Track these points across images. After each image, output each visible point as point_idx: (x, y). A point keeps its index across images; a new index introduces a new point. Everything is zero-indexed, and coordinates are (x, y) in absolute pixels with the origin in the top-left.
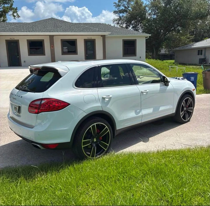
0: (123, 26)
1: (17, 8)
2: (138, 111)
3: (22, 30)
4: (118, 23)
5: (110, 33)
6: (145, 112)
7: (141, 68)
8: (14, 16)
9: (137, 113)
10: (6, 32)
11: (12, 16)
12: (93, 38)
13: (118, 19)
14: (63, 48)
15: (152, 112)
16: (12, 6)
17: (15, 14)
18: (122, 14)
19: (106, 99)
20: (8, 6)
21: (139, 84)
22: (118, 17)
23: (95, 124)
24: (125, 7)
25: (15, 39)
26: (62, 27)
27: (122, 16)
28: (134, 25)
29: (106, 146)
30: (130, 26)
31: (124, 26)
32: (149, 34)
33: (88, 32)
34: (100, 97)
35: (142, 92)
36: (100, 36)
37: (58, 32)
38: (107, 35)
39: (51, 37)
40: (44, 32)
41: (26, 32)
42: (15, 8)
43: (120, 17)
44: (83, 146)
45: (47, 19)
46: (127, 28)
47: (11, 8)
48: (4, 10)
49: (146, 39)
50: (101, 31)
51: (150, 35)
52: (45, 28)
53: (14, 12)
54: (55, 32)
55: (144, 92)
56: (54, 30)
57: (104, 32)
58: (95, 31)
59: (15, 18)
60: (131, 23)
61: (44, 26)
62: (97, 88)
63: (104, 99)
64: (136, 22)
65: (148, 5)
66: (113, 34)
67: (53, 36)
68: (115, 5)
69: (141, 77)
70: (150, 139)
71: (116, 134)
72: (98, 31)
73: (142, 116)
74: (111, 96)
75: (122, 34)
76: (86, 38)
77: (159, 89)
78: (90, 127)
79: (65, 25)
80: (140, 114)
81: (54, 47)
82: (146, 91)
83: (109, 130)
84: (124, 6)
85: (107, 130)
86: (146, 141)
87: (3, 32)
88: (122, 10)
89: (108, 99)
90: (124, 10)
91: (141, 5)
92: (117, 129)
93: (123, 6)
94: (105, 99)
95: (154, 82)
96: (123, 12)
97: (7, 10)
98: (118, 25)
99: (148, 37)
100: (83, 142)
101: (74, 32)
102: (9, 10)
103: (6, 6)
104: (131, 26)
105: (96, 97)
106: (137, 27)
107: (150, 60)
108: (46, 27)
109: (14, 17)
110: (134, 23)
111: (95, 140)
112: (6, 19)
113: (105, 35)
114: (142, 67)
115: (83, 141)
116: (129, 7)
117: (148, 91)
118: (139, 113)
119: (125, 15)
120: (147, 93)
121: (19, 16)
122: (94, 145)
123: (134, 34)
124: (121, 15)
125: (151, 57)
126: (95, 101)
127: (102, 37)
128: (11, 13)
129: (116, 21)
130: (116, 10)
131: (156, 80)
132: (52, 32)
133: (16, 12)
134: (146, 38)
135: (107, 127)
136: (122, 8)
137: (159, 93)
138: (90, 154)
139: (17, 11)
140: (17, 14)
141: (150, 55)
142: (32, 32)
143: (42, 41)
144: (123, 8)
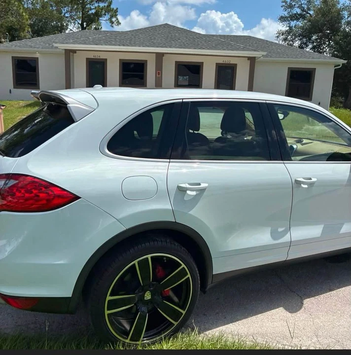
0: (294, 44)
1: (117, 9)
2: (280, 230)
3: (113, 43)
4: (285, 40)
5: (265, 53)
6: (299, 233)
7: (308, 120)
8: (112, 23)
9: (275, 235)
10: (87, 44)
11: (108, 22)
12: (233, 61)
13: (287, 31)
14: (178, 78)
15: (319, 235)
16: (110, 5)
17: (114, 19)
18: (295, 21)
19: (188, 192)
20: (105, 6)
21: (292, 158)
22: (288, 28)
23: (149, 256)
24: (303, 10)
25: (101, 58)
26: (179, 39)
27: (295, 26)
28: (315, 44)
29: (176, 315)
30: (307, 46)
31: (297, 43)
32: (342, 60)
33: (225, 50)
34: (173, 186)
35: (298, 183)
36: (247, 58)
37: (170, 47)
38: (260, 58)
39: (160, 56)
40: (148, 46)
41: (119, 45)
42: (115, 9)
43: (291, 28)
44: (107, 312)
45: (157, 26)
46: (301, 47)
47: (108, 9)
48: (96, 11)
49: (335, 70)
50: (248, 50)
51: (345, 62)
52: (152, 40)
53: (112, 17)
54: (166, 47)
55: (304, 183)
56: (165, 44)
57: (255, 50)
58: (237, 49)
59: (114, 25)
60: (310, 39)
61: (150, 36)
62: (168, 160)
63: (182, 190)
64: (321, 39)
65: (348, 6)
66: (271, 57)
67: (163, 54)
68: (284, 6)
69: (305, 141)
70: (307, 302)
71: (210, 285)
72: (243, 49)
73: (291, 244)
74: (203, 185)
75: (288, 58)
76: (221, 61)
77: (347, 178)
78: (134, 264)
79: (187, 38)
80: (286, 238)
81: (162, 73)
82: (310, 179)
83: (189, 275)
84: (300, 7)
85: (183, 273)
86: (294, 308)
87: (83, 44)
88: (295, 14)
89: (194, 193)
90: (299, 15)
91: (334, 5)
92: (214, 273)
93: (298, 7)
94: (186, 191)
95: (334, 157)
96: (297, 19)
97: (101, 12)
98: (285, 42)
99: (339, 65)
100: (109, 301)
101: (200, 49)
102: (106, 12)
103: (102, 5)
104: (310, 46)
105: (159, 183)
106: (322, 48)
107: (338, 109)
108: (153, 38)
109: (110, 24)
110: (316, 39)
111: (148, 296)
112: (100, 27)
113: (255, 57)
114: (310, 118)
115: (109, 298)
116: (309, 9)
117: (314, 180)
118: (283, 236)
119: (300, 23)
120: (311, 185)
121: (119, 23)
122: (144, 309)
123: (313, 58)
124: (293, 23)
125: (342, 105)
126: (155, 194)
127: (249, 61)
128: (108, 16)
129: (282, 35)
130: (286, 14)
131: (342, 154)
132: (162, 47)
133: (116, 15)
134: (335, 67)
135: (183, 266)
136: (297, 10)
137: (346, 185)
138: (131, 329)
139: (117, 13)
140: (116, 19)
141: (340, 102)
142: (129, 46)
143: (143, 62)
144: (299, 11)
